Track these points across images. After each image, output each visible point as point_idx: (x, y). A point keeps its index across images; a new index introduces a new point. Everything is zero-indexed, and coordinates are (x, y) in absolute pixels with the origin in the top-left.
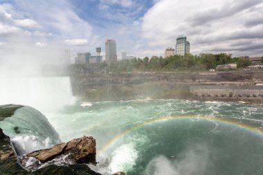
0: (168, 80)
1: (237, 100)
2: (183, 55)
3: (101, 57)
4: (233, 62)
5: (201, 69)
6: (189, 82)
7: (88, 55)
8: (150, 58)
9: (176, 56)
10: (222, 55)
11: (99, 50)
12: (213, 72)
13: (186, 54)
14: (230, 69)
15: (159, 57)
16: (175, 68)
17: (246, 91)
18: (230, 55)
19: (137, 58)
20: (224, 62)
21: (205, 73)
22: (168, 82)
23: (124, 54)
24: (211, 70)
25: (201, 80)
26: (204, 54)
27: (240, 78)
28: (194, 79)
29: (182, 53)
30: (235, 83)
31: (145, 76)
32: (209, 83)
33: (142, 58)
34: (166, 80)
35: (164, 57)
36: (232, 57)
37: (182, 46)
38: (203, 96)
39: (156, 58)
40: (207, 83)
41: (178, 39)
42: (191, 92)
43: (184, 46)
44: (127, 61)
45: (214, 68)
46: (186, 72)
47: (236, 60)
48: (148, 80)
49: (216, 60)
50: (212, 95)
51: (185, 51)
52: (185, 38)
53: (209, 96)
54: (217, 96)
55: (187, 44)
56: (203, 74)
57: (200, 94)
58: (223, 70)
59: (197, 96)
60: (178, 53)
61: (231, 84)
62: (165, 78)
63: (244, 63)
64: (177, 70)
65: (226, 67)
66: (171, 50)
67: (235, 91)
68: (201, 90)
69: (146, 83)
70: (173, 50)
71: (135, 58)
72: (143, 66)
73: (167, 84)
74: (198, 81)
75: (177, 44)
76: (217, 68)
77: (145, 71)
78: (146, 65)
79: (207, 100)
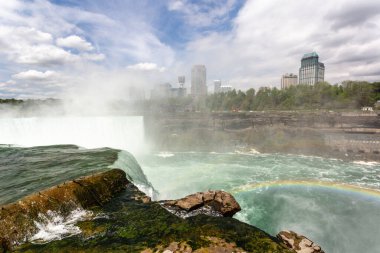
0: (286, 124)
2: (313, 84)
3: (185, 89)
5: (345, 107)
6: (322, 127)
7: (167, 87)
8: (257, 91)
9: (300, 86)
11: (182, 79)
12: (369, 112)
13: (317, 83)
15: (271, 87)
16: (298, 105)
19: (237, 90)
21: (353, 114)
22: (286, 128)
23: (217, 85)
24: (365, 109)
25: (344, 125)
26: (351, 82)
28: (332, 122)
29: (312, 82)
31: (249, 116)
32: (362, 130)
33: (245, 90)
34: (282, 124)
35: (279, 88)
38: (350, 151)
39: (268, 90)
40: (358, 130)
41: (303, 60)
42: (327, 143)
43: (314, 70)
44: (222, 94)
45: (372, 105)
46: (317, 112)
48: (253, 124)
50: (367, 151)
51: (317, 77)
52: (317, 57)
53: (363, 152)
55: (320, 66)
56: (350, 114)
57: (343, 149)
59: (337, 150)
62: (282, 120)
64: (301, 108)
66: (291, 76)
68: (346, 141)
69: (250, 128)
70: (296, 77)
71: (234, 91)
72: (246, 102)
73: (285, 130)
74: (339, 126)
75: (302, 67)
76: (377, 105)
77: (249, 109)
78: (251, 101)
79: (358, 159)
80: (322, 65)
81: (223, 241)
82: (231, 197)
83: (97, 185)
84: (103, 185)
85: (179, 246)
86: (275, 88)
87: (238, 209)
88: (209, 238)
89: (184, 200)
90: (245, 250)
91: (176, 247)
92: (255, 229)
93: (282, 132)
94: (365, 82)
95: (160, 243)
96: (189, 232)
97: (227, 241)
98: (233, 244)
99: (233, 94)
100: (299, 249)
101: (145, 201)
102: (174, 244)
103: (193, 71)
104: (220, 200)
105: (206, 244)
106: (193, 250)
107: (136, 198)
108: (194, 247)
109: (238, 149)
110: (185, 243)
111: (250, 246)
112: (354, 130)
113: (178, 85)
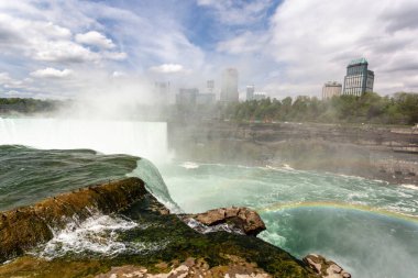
2: (359, 95)
3: (214, 95)
6: (367, 144)
7: (194, 92)
8: (294, 100)
9: (345, 97)
11: (211, 84)
13: (364, 93)
15: (311, 96)
19: (272, 98)
22: (325, 142)
23: (250, 91)
25: (393, 143)
26: (404, 94)
28: (380, 140)
31: (283, 128)
34: (321, 139)
35: (320, 98)
37: (360, 79)
38: (398, 173)
39: (307, 100)
40: (409, 149)
41: (350, 67)
42: (372, 162)
44: (255, 102)
46: (365, 127)
48: (288, 136)
51: (364, 87)
52: (366, 64)
53: (413, 174)
55: (369, 75)
56: (400, 132)
59: (384, 171)
62: (321, 134)
64: (344, 121)
66: (335, 85)
68: (394, 161)
69: (284, 141)
70: (340, 86)
71: (269, 99)
73: (323, 145)
74: (388, 143)
75: (348, 74)
77: (284, 120)
78: (287, 111)
79: (407, 182)
80: (371, 74)
81: (244, 260)
82: (256, 214)
83: (114, 193)
84: (120, 193)
85: (196, 262)
86: (315, 98)
87: (262, 228)
88: (228, 256)
89: (205, 214)
90: (266, 271)
91: (193, 263)
92: (279, 251)
93: (320, 147)
95: (176, 257)
96: (208, 248)
97: (248, 261)
98: (254, 264)
99: (267, 102)
100: (326, 274)
101: (163, 212)
102: (191, 260)
103: (223, 75)
104: (244, 217)
105: (225, 262)
106: (211, 267)
107: (154, 210)
108: (212, 264)
110: (202, 260)
111: (272, 268)
112: (404, 149)
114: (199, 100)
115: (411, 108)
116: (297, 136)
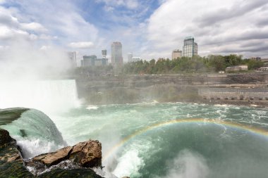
0: (175, 82)
1: (248, 103)
2: (191, 57)
3: (107, 59)
4: (243, 64)
5: (208, 71)
6: (197, 84)
7: (94, 57)
8: (156, 61)
9: (184, 58)
10: (232, 57)
11: (105, 52)
12: (222, 74)
13: (193, 56)
14: (241, 71)
15: (166, 58)
16: (182, 70)
17: (259, 94)
18: (241, 56)
19: (143, 60)
20: (234, 64)
21: (213, 75)
22: (175, 85)
23: (130, 56)
24: (220, 72)
25: (209, 83)
26: (212, 56)
27: (252, 80)
28: (202, 81)
29: (190, 55)
30: (246, 85)
31: (151, 78)
32: (219, 85)
33: (149, 60)
34: (173, 84)
35: (171, 59)
36: (243, 58)
37: (190, 48)
38: (212, 99)
39: (163, 60)
40: (217, 85)
41: (185, 41)
42: (199, 94)
43: (192, 47)
44: (134, 63)
45: (224, 70)
46: (194, 74)
47: (247, 61)
48: (154, 83)
49: (226, 62)
50: (222, 98)
51: (193, 52)
52: (193, 39)
53: (219, 99)
54: (227, 99)
57: (209, 97)
58: (233, 72)
59: (205, 99)
60: (186, 55)
61: (241, 87)
62: (173, 80)
63: (255, 64)
64: (184, 72)
65: (236, 68)
66: (178, 52)
67: (247, 93)
68: (210, 93)
69: (152, 86)
70: (181, 52)
71: (141, 61)
72: (149, 68)
73: (174, 87)
74: (206, 83)
75: (185, 45)
76: (227, 70)
77: (152, 73)
78: (153, 67)
79: (216, 103)
80: (196, 44)
86: (168, 59)
93: (173, 89)
94: (220, 56)
99: (141, 63)
103: (112, 46)
109: (145, 101)
112: (214, 85)
113: (102, 57)
114: (97, 63)
115: (216, 63)
116: (159, 83)
